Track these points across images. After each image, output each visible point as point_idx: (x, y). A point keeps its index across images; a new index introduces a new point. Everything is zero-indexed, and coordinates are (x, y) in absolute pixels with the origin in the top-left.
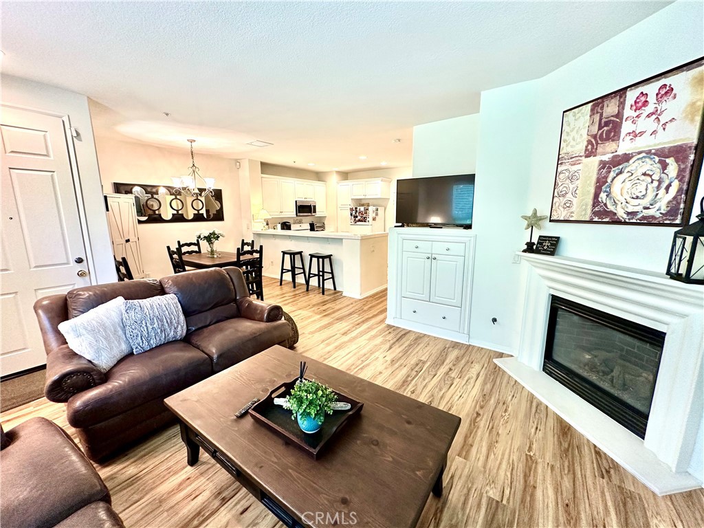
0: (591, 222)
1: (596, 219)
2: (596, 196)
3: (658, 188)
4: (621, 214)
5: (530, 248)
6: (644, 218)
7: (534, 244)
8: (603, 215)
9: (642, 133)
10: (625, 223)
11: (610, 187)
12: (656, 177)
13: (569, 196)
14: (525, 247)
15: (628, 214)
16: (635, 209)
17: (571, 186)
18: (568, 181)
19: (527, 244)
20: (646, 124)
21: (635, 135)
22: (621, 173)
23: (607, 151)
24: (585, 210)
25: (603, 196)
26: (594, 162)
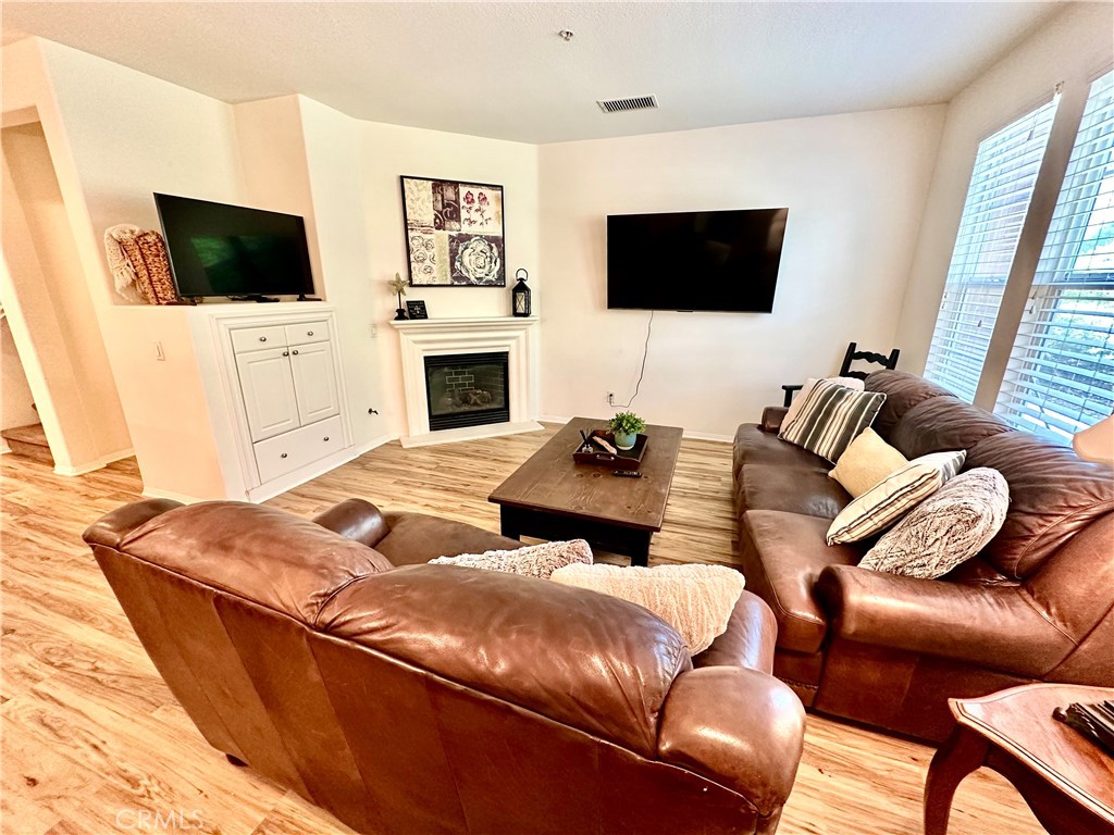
0: (452, 285)
1: (456, 283)
2: (452, 264)
3: (491, 262)
4: (473, 279)
5: (401, 315)
6: (487, 281)
7: (403, 310)
8: (460, 280)
9: (475, 222)
10: (477, 286)
11: (461, 257)
12: (488, 254)
13: (427, 262)
14: (397, 314)
15: (477, 279)
16: (482, 275)
17: (428, 254)
18: (423, 248)
19: (398, 311)
20: (475, 216)
21: (472, 222)
22: (466, 248)
23: (454, 228)
24: (446, 275)
25: (457, 264)
26: (444, 235)
